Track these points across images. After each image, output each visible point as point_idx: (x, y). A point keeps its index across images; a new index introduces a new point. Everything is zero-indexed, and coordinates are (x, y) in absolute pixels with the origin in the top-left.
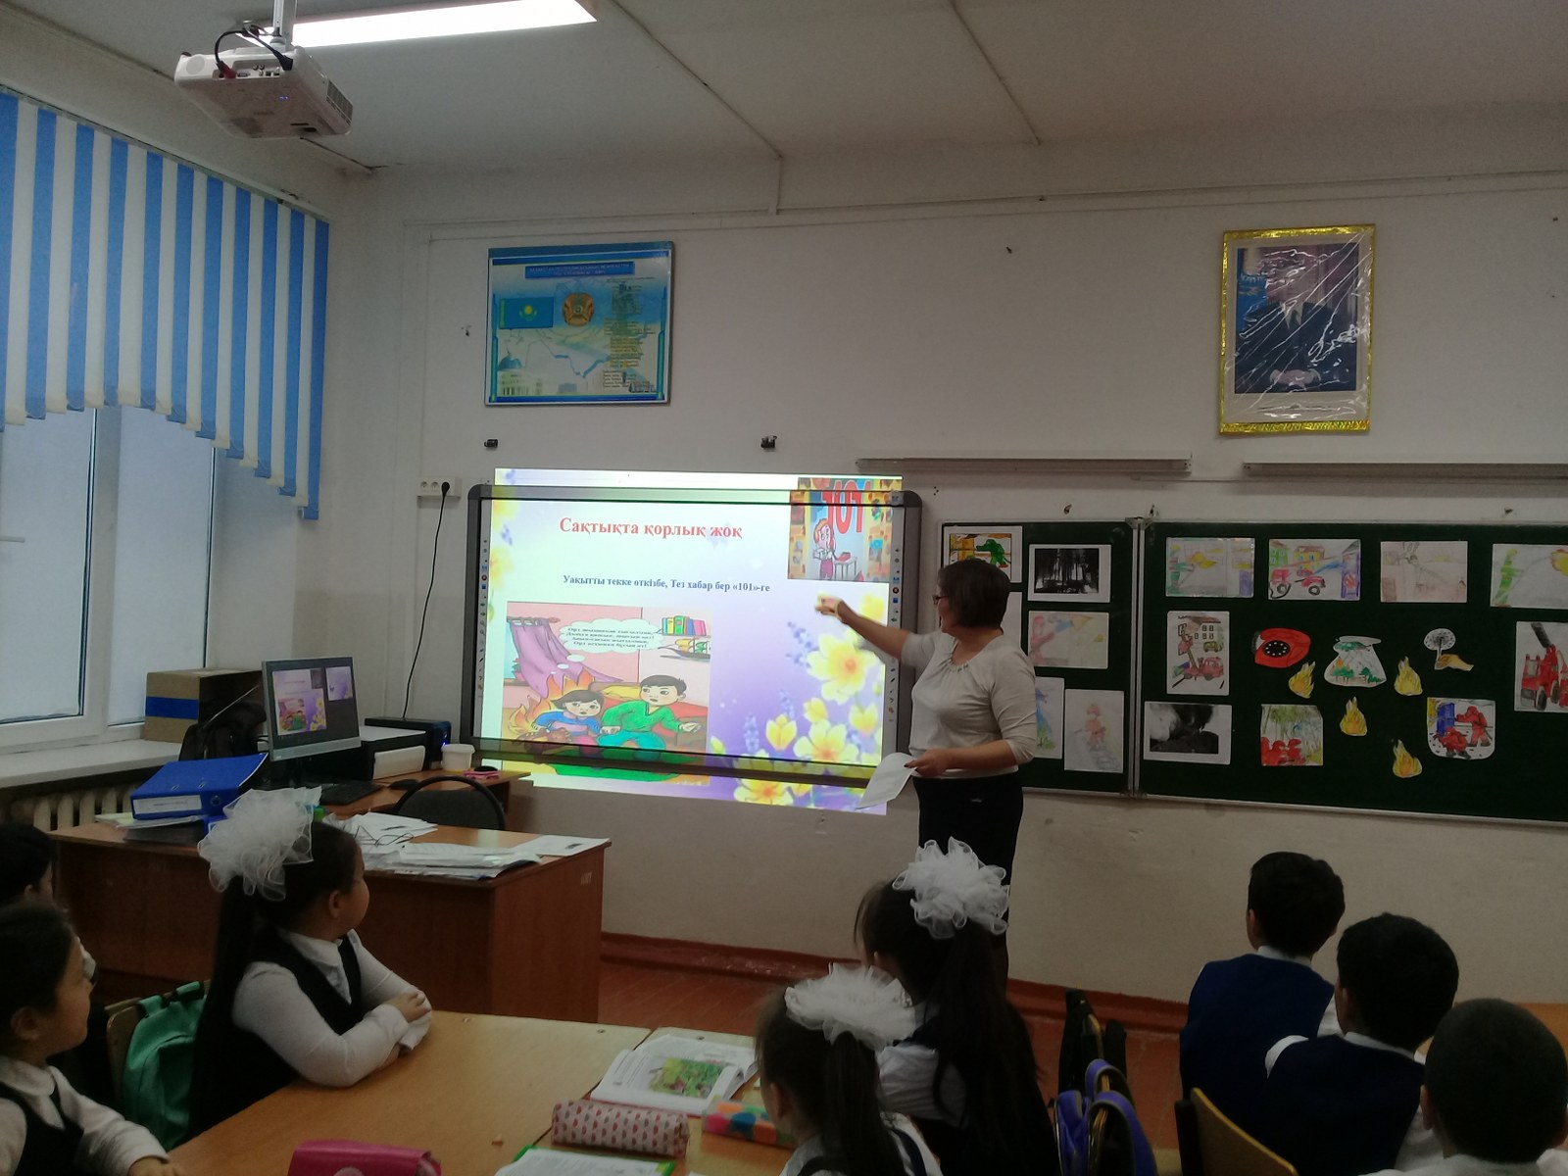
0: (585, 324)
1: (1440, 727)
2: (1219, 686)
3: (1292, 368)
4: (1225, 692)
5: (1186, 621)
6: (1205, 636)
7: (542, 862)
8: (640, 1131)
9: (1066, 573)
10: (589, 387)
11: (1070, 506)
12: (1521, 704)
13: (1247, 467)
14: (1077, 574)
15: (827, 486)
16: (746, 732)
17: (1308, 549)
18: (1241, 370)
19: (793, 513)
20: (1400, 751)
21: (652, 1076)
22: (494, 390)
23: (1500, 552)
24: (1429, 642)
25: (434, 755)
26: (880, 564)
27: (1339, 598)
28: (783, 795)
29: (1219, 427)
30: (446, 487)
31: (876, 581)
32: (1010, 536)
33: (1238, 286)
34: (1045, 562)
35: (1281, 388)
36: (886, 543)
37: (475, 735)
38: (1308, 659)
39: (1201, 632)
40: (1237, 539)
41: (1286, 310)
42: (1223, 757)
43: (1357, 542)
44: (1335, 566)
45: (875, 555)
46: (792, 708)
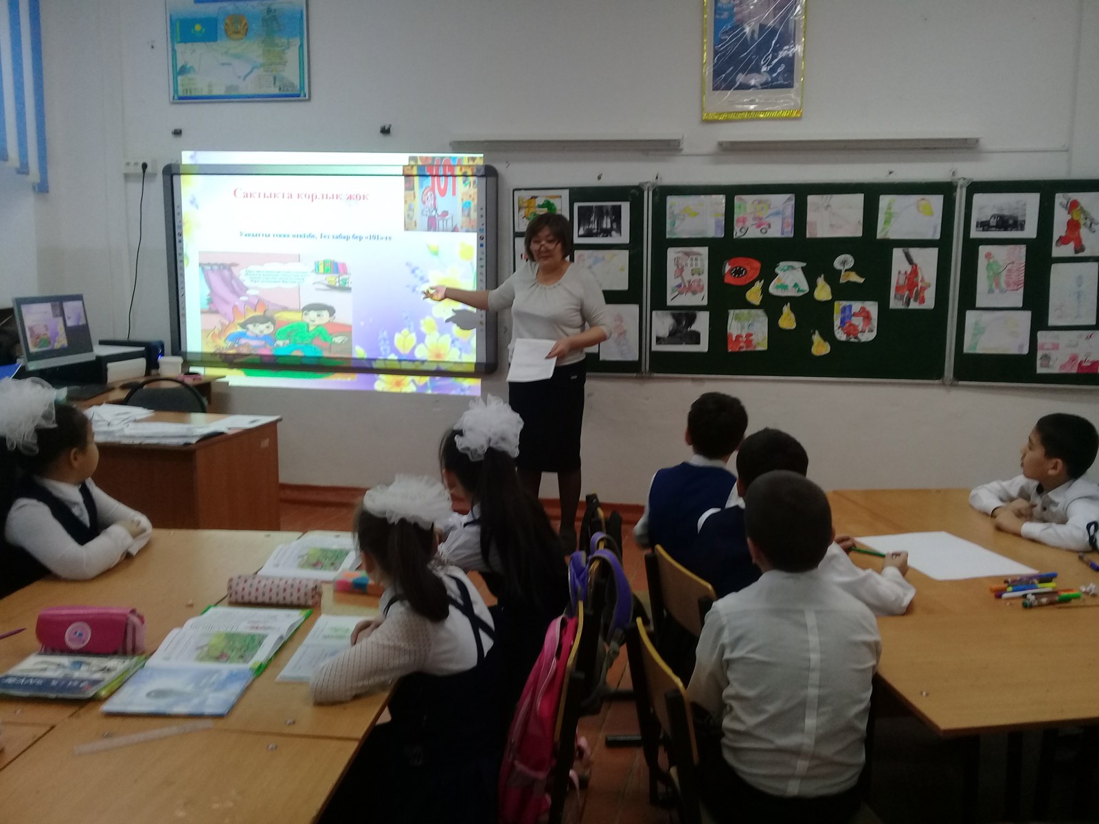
0: (242, 39)
1: (843, 322)
2: (701, 299)
3: (750, 72)
4: (705, 302)
5: (680, 255)
6: (692, 265)
7: (230, 432)
8: (288, 591)
9: (600, 223)
10: (248, 88)
11: (601, 175)
12: (895, 304)
13: (720, 144)
14: (607, 223)
15: (430, 162)
16: (380, 342)
17: (760, 202)
18: (717, 73)
19: (406, 182)
20: (817, 338)
21: (300, 560)
22: (176, 91)
23: (884, 201)
24: (837, 264)
25: (152, 364)
26: (470, 219)
27: (778, 235)
28: (409, 385)
29: (702, 116)
30: (145, 166)
31: (467, 231)
32: (561, 197)
33: (715, 12)
34: (585, 215)
35: (745, 87)
36: (474, 204)
37: (183, 349)
38: (759, 279)
39: (689, 262)
40: (714, 196)
41: (747, 30)
42: (703, 347)
43: (792, 196)
44: (777, 213)
45: (466, 213)
46: (412, 324)
